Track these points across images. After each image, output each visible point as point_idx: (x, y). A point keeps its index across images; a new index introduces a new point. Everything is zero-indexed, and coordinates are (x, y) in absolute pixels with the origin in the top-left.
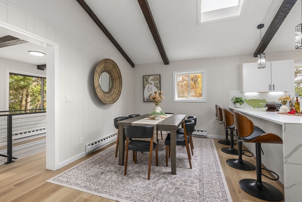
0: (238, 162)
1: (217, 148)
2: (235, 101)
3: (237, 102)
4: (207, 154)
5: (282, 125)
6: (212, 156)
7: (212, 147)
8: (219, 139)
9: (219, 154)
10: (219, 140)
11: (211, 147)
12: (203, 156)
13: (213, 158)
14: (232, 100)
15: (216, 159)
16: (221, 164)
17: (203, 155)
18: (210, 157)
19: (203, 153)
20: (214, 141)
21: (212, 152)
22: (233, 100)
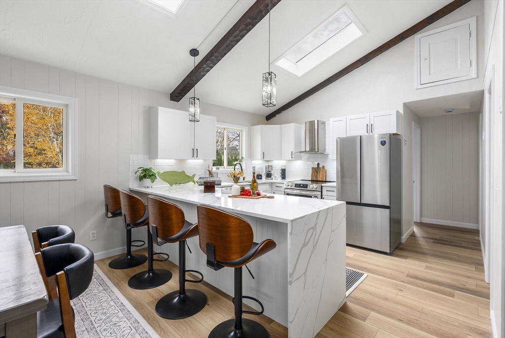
0: (178, 299)
1: (116, 285)
2: (142, 175)
3: (145, 177)
4: (104, 317)
5: (287, 224)
6: (120, 314)
7: (106, 289)
8: (108, 258)
9: (130, 299)
10: (109, 261)
11: (101, 288)
12: (98, 329)
13: (125, 319)
14: (136, 173)
15: (133, 320)
16: (151, 325)
17: (96, 326)
18: (115, 319)
19: (93, 319)
20: (101, 269)
21: (112, 303)
22: (138, 174)
